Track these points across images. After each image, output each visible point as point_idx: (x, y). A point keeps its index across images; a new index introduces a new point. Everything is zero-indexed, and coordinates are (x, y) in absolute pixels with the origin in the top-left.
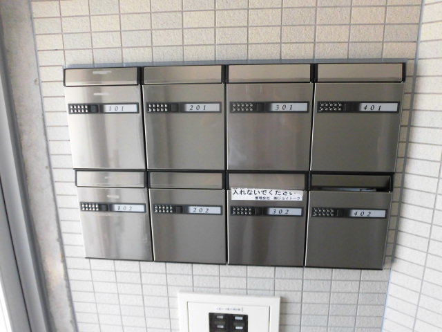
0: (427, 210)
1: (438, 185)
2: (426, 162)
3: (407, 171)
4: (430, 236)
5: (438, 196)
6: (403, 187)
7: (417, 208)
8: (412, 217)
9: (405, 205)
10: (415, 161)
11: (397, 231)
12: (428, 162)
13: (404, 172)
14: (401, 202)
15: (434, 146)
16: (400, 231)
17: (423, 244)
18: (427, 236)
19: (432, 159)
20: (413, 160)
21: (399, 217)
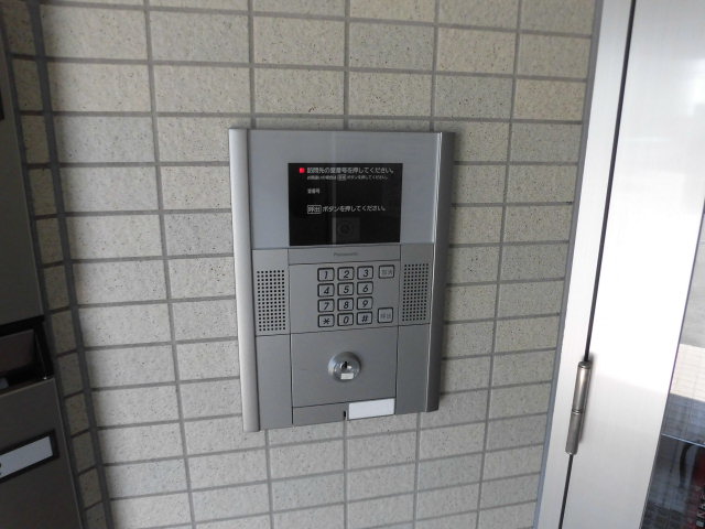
0: (161, 389)
1: (171, 321)
2: (127, 263)
3: (82, 300)
4: (184, 450)
5: (179, 347)
6: (82, 349)
7: (134, 393)
8: (130, 420)
9: (103, 394)
10: (98, 266)
11: (101, 465)
12: (133, 264)
13: (74, 306)
14: (89, 390)
15: (137, 218)
16: (108, 465)
17: (173, 474)
18: (178, 451)
19: (141, 254)
20: (90, 266)
21: (96, 429)
